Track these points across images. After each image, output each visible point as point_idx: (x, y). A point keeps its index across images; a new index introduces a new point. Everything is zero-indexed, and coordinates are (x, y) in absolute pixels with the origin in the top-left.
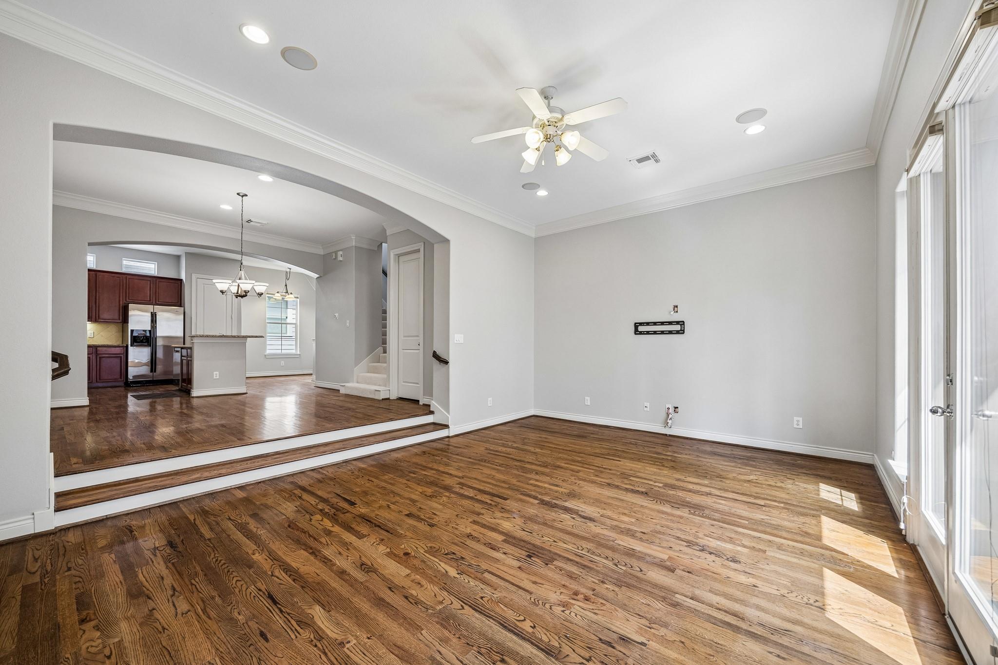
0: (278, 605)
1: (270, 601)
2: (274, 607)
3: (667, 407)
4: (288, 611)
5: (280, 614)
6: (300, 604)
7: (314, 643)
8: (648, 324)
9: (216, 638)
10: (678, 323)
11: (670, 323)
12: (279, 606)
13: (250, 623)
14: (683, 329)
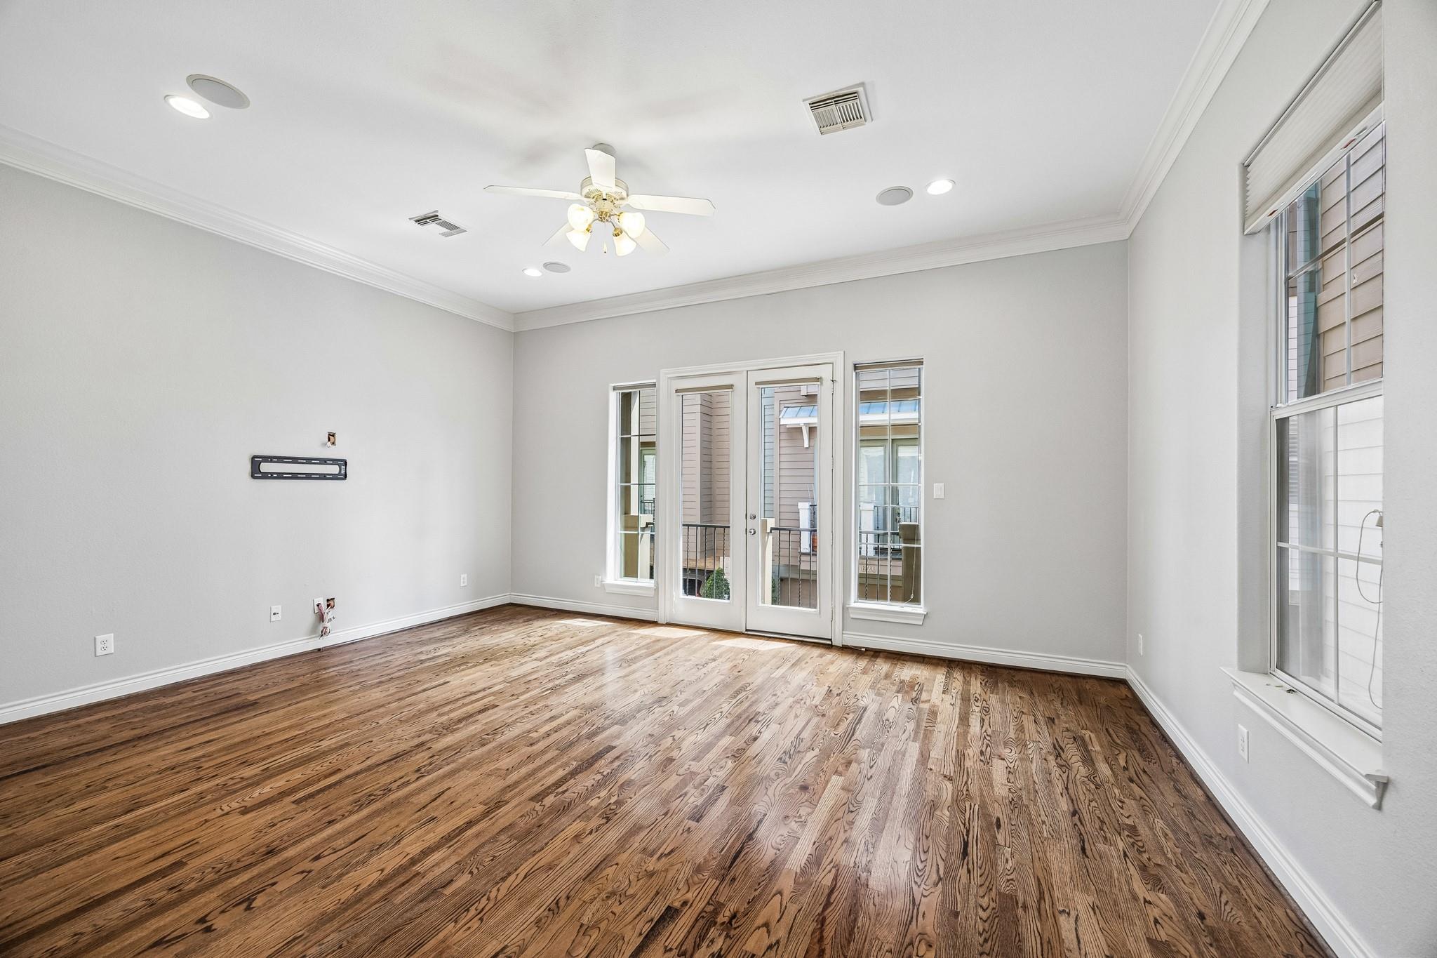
0: (966, 839)
1: (969, 849)
2: (970, 841)
3: (316, 604)
4: (962, 827)
5: (971, 829)
6: (947, 824)
7: (967, 793)
8: (280, 460)
9: (1040, 853)
10: (335, 462)
11: (324, 461)
12: (966, 837)
13: (1003, 844)
14: (343, 472)
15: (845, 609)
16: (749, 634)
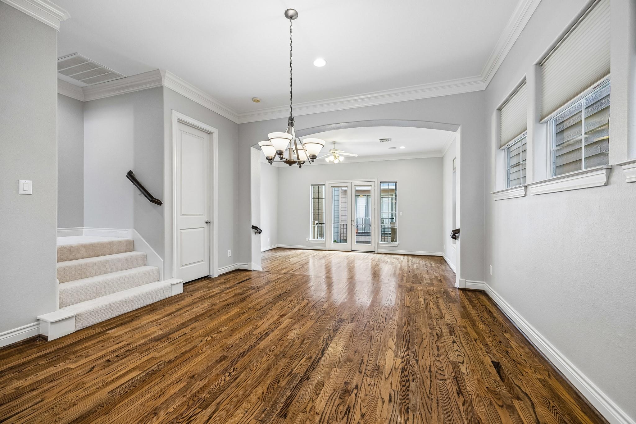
15: (378, 244)
16: (352, 251)
